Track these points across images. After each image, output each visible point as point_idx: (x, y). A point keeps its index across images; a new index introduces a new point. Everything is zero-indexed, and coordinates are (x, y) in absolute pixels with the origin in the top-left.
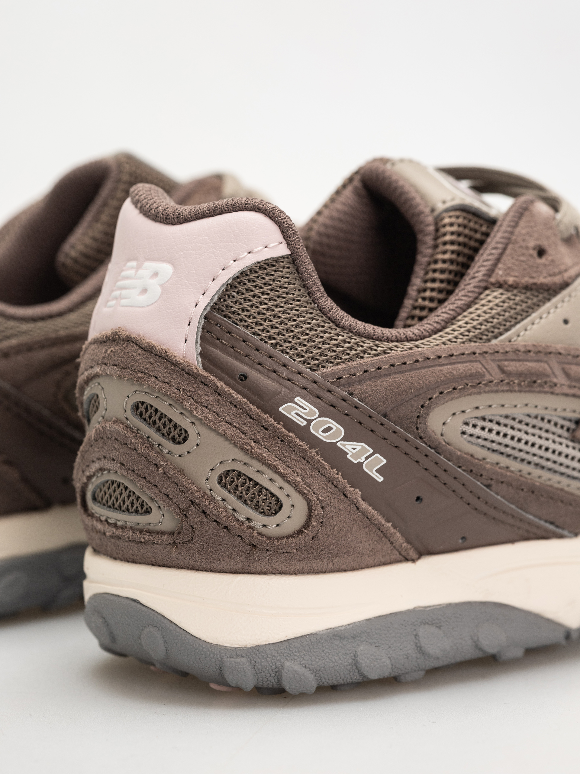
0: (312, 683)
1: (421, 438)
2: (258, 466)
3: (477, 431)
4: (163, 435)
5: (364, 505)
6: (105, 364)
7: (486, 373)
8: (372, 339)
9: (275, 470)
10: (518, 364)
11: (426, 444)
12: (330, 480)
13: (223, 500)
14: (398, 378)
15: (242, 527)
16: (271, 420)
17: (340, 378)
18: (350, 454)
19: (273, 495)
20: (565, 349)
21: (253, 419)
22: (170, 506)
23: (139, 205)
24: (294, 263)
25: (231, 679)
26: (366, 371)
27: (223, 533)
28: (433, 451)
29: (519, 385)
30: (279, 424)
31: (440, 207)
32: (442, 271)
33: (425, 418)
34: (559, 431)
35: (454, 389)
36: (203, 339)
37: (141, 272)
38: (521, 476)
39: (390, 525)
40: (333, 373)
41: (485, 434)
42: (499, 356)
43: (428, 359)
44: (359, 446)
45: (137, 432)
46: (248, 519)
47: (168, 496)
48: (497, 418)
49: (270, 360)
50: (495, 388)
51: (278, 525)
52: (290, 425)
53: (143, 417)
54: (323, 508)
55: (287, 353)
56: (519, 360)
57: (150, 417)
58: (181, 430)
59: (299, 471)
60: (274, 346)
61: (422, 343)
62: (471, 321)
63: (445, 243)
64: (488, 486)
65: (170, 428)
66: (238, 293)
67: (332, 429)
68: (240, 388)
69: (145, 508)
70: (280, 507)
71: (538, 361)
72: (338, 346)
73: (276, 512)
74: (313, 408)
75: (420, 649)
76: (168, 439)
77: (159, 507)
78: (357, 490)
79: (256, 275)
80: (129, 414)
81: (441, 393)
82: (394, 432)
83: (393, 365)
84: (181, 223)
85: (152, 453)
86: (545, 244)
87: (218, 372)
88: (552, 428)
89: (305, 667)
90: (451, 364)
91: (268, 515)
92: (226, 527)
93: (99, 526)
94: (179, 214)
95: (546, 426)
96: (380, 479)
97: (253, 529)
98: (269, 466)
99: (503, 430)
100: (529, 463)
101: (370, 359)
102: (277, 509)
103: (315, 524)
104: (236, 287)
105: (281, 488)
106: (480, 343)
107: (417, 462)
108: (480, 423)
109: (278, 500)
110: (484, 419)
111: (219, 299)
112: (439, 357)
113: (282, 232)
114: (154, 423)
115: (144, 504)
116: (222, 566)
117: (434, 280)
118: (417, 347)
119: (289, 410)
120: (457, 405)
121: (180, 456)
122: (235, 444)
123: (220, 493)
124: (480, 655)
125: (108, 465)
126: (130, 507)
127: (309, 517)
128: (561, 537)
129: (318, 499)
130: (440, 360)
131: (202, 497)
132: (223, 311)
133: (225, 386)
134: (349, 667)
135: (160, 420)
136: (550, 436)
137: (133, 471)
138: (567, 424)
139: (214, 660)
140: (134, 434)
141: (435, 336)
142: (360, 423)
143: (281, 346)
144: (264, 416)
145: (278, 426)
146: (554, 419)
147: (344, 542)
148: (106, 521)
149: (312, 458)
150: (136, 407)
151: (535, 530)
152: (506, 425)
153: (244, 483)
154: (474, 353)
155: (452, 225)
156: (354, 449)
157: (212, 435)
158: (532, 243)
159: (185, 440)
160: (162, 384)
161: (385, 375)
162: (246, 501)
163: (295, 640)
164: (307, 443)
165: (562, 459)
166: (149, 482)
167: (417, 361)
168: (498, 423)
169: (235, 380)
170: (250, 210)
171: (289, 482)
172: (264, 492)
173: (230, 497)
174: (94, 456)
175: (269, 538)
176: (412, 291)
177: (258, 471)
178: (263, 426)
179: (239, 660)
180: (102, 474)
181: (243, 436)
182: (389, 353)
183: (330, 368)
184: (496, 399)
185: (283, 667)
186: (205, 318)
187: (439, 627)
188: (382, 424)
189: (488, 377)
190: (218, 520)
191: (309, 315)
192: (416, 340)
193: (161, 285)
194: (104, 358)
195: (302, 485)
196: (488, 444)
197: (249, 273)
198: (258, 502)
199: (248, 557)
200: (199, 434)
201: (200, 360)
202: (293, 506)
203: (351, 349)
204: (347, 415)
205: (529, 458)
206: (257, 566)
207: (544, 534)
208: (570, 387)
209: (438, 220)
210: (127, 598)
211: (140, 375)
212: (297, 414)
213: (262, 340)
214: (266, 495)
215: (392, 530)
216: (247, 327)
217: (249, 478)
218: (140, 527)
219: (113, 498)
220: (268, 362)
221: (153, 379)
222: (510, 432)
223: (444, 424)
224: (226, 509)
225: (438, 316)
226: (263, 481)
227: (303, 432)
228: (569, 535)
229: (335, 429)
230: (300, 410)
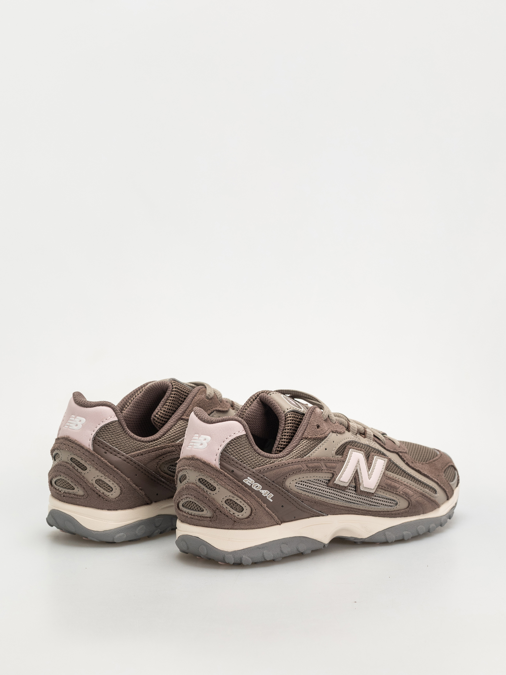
0: (251, 562)
1: (283, 488)
2: (237, 498)
3: (300, 485)
4: (208, 488)
5: (267, 509)
6: (189, 466)
7: (303, 467)
8: (269, 458)
9: (242, 499)
10: (312, 464)
11: (285, 490)
12: (258, 502)
13: (226, 508)
14: (277, 470)
15: (232, 516)
16: (241, 484)
17: (260, 471)
18: (263, 494)
19: (241, 506)
20: (326, 458)
21: (235, 484)
22: (210, 509)
23: (198, 417)
24: (247, 436)
25: (227, 561)
26: (268, 469)
27: (226, 517)
28: (287, 492)
29: (312, 470)
30: (243, 485)
31: (287, 411)
32: (288, 433)
33: (285, 482)
34: (324, 484)
35: (293, 473)
36: (220, 459)
37: (200, 438)
38: (312, 498)
39: (274, 514)
40: (258, 470)
41: (302, 486)
42: (306, 462)
43: (286, 464)
44: (266, 491)
45: (200, 487)
46: (233, 513)
47: (210, 506)
48: (305, 481)
49: (240, 466)
50: (305, 472)
51: (242, 515)
52: (246, 485)
53: (202, 482)
54: (255, 510)
55: (245, 464)
56: (312, 463)
57: (204, 483)
58: (213, 487)
59: (249, 499)
60: (241, 462)
61: (284, 459)
62: (298, 451)
63: (288, 424)
64: (302, 502)
65: (210, 486)
66: (230, 446)
67: (258, 486)
68: (232, 475)
69: (201, 510)
70: (243, 510)
71: (318, 463)
72: (259, 461)
73: (242, 511)
74: (253, 480)
75: (282, 551)
76: (209, 489)
77: (206, 510)
78: (265, 504)
79: (236, 440)
80: (197, 481)
81: (290, 474)
82: (276, 487)
83: (276, 467)
84: (212, 424)
85: (205, 494)
86: (319, 424)
87: (225, 470)
88: (322, 483)
89: (249, 557)
90: (292, 465)
91: (239, 512)
92: (227, 516)
93: (185, 514)
94: (212, 421)
95: (320, 482)
96: (272, 501)
97: (235, 516)
98: (240, 498)
99: (307, 484)
100: (314, 494)
101: (269, 465)
102: (242, 510)
103: (253, 515)
104: (230, 444)
105: (243, 504)
106: (301, 458)
107: (282, 495)
108: (301, 483)
109: (242, 508)
110: (302, 481)
111: (225, 448)
112: (289, 463)
113: (244, 427)
114: (205, 484)
115: (201, 508)
116: (225, 527)
117: (285, 436)
118: (282, 460)
119: (246, 481)
120: (294, 477)
121: (213, 494)
122: (230, 491)
123: (225, 506)
124: (298, 553)
125: (190, 496)
126: (196, 509)
127: (251, 513)
128: (323, 516)
129: (254, 507)
130: (289, 464)
131: (220, 507)
132: (226, 451)
133: (227, 474)
134: (261, 557)
135: (207, 484)
136: (321, 485)
137: (198, 499)
138: (326, 481)
139: (222, 555)
140: (199, 488)
141: (287, 456)
142: (266, 484)
143: (243, 462)
144: (239, 483)
145: (243, 486)
146: (322, 480)
147: (261, 520)
148: (188, 513)
149: (253, 495)
150: (199, 479)
151: (315, 514)
152: (308, 483)
153: (233, 503)
154: (299, 462)
155: (290, 417)
156: (264, 492)
157: (223, 489)
158: (315, 424)
159: (215, 490)
160: (208, 473)
161: (273, 470)
162: (233, 508)
163: (246, 549)
164: (251, 491)
165: (324, 492)
166: (203, 502)
167: (283, 465)
168: (306, 482)
169: (230, 472)
170: (234, 420)
171: (246, 503)
172: (238, 505)
173: (228, 507)
174: (184, 493)
175: (240, 519)
176: (278, 439)
177: (237, 499)
178: (238, 486)
179: (229, 555)
180: (187, 499)
181: (233, 489)
182: (274, 463)
183: (258, 468)
184: (305, 475)
185: (243, 557)
186: (221, 453)
187: (287, 545)
188: (272, 485)
189: (303, 469)
190: (225, 514)
191: (251, 452)
192: (282, 458)
193: (207, 443)
194: (189, 464)
195: (250, 503)
196: (302, 489)
197: (234, 440)
198: (236, 508)
199: (233, 525)
200: (219, 488)
201: (220, 466)
202: (247, 509)
203: (263, 462)
204: (262, 482)
205: (314, 492)
206: (236, 527)
207: (318, 515)
208: (327, 470)
209: (286, 415)
210: (195, 536)
211: (201, 470)
212: (248, 482)
213: (238, 460)
214: (239, 506)
215: (275, 516)
216: (233, 456)
217: (234, 501)
218: (200, 515)
219: (188, 505)
220: (240, 467)
221: (206, 472)
222: (309, 485)
223: (290, 483)
224: (227, 510)
225: (288, 449)
226: (238, 502)
227: (250, 488)
228: (325, 515)
229: (259, 486)
230: (249, 481)
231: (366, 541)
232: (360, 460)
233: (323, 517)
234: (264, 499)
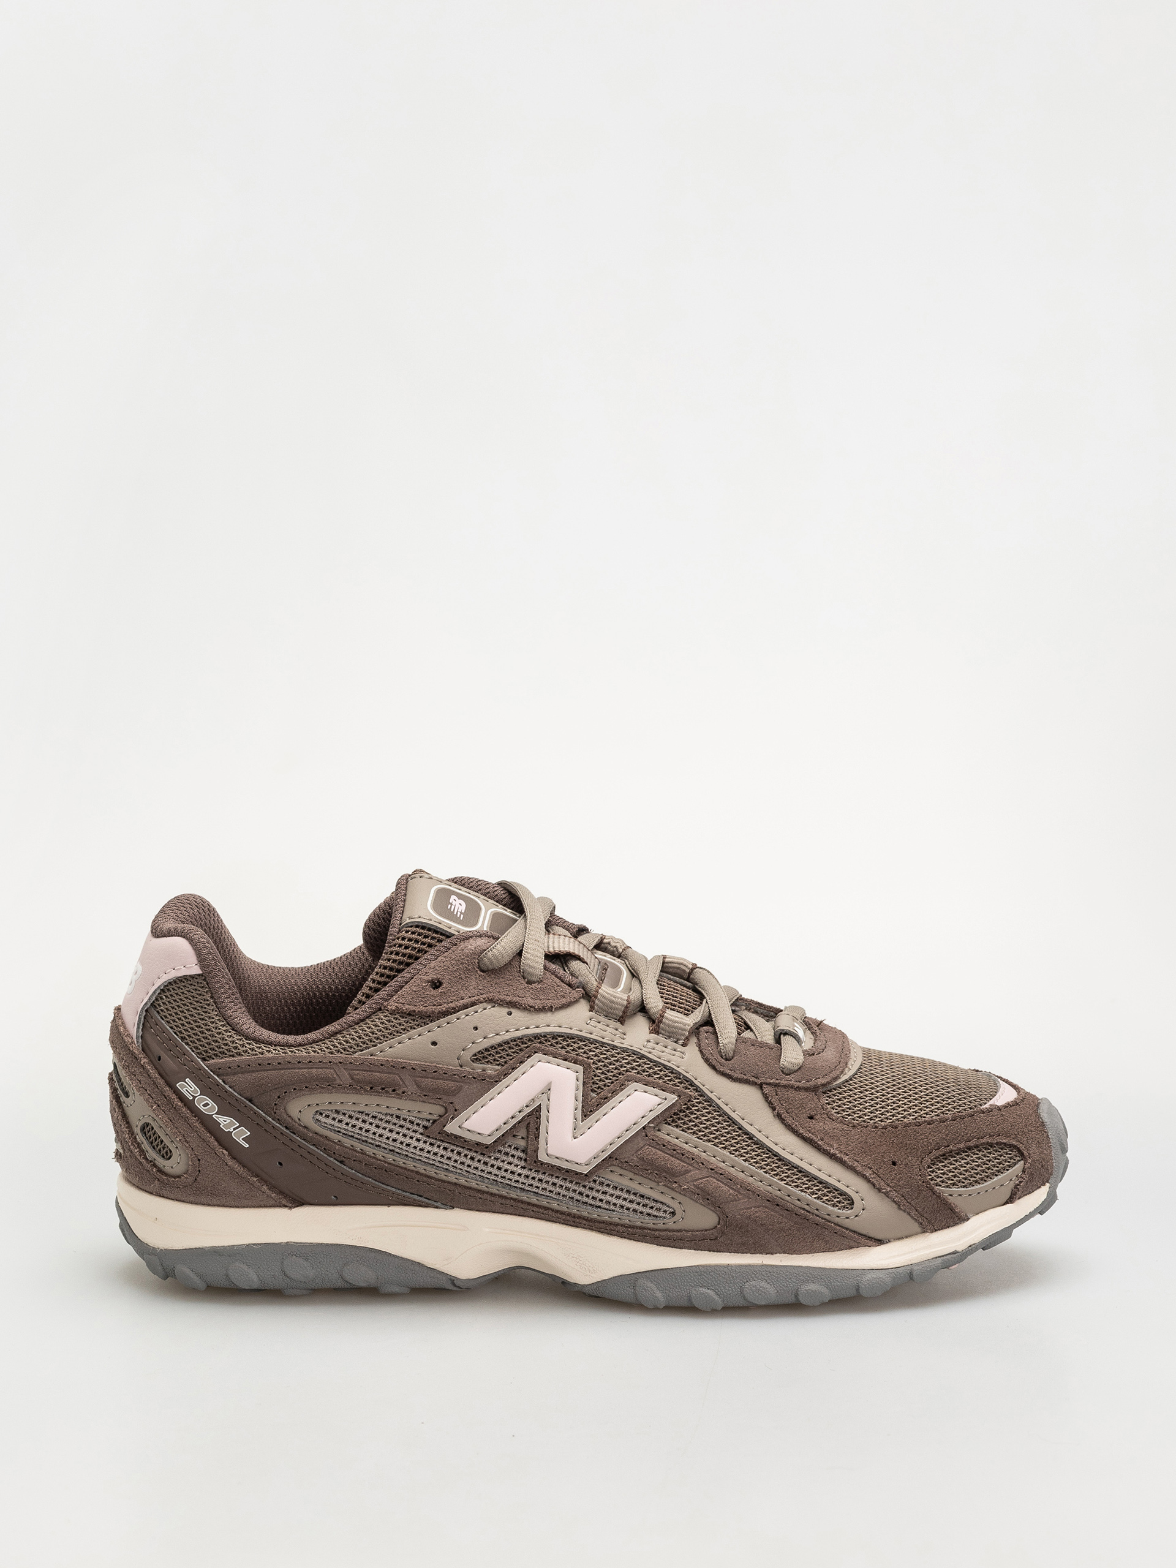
1: (279, 1120)
2: (161, 1123)
3: (329, 1121)
4: (121, 1089)
5: (231, 1163)
7: (339, 1078)
10: (370, 1073)
11: (281, 1125)
12: (206, 1142)
13: (142, 1143)
14: (261, 1074)
16: (170, 1092)
17: (219, 1069)
18: (222, 1124)
19: (168, 1146)
21: (159, 1089)
24: (205, 979)
26: (238, 1067)
28: (288, 1131)
29: (371, 1090)
30: (174, 1095)
33: (283, 1106)
35: (308, 1087)
36: (144, 1025)
38: (374, 1157)
39: (255, 1179)
40: (216, 1065)
41: (336, 1123)
44: (229, 1120)
46: (154, 1159)
48: (348, 1113)
50: (347, 1090)
51: (171, 1167)
52: (182, 1097)
54: (199, 1160)
55: (189, 1045)
56: (373, 1071)
59: (182, 1131)
60: (183, 1038)
66: (166, 997)
67: (209, 1105)
68: (156, 1066)
73: (169, 1159)
76: (123, 1093)
78: (227, 1152)
79: (178, 986)
81: (298, 1089)
82: (256, 1114)
83: (260, 1065)
87: (148, 1052)
89: (192, 1271)
90: (307, 1068)
91: (165, 1159)
95: (402, 1122)
96: (245, 1145)
97: (157, 1167)
101: (249, 1057)
102: (170, 1157)
103: (194, 1171)
104: (165, 992)
107: (275, 1137)
109: (170, 1150)
110: (335, 1112)
111: (155, 999)
113: (198, 956)
119: (182, 1086)
120: (311, 1099)
121: (127, 1106)
122: (148, 1105)
123: (141, 1137)
127: (189, 1165)
128: (436, 1207)
129: (195, 1153)
130: (300, 1064)
132: (157, 1008)
135: (119, 1078)
138: (423, 1123)
142: (230, 1105)
144: (166, 1088)
145: (174, 1097)
146: (412, 1119)
154: (330, 1063)
156: (225, 1121)
158: (429, 978)
161: (254, 1071)
162: (154, 1146)
164: (191, 1112)
165: (413, 1150)
169: (155, 1059)
171: (176, 1138)
173: (145, 1141)
175: (166, 1175)
177: (161, 1127)
178: (164, 1095)
181: (151, 1100)
182: (265, 1055)
183: (217, 1060)
184: (352, 1098)
186: (146, 1011)
188: (246, 1106)
189: (340, 1081)
193: (135, 982)
195: (183, 1142)
197: (173, 983)
198: (160, 1149)
200: (134, 1093)
201: (140, 1041)
202: (179, 1156)
204: (221, 1096)
212: (186, 1090)
213: (175, 1033)
214: (164, 1145)
217: (156, 1131)
223: (300, 1112)
224: (143, 1149)
226: (163, 1134)
227: (189, 1104)
228: (442, 1206)
229: (211, 1105)
230: (188, 1088)
231: (586, 1290)
232: (552, 1085)
233: (436, 1209)
234: (224, 1140)
